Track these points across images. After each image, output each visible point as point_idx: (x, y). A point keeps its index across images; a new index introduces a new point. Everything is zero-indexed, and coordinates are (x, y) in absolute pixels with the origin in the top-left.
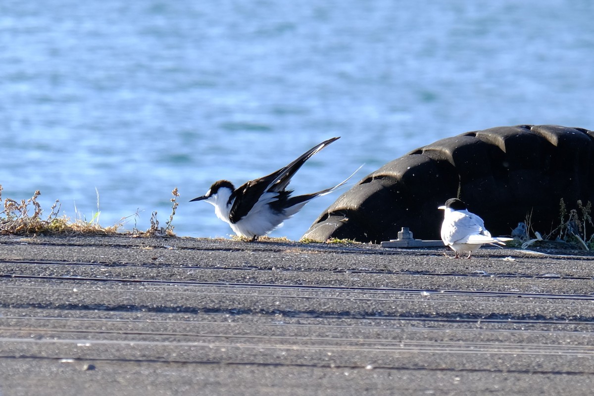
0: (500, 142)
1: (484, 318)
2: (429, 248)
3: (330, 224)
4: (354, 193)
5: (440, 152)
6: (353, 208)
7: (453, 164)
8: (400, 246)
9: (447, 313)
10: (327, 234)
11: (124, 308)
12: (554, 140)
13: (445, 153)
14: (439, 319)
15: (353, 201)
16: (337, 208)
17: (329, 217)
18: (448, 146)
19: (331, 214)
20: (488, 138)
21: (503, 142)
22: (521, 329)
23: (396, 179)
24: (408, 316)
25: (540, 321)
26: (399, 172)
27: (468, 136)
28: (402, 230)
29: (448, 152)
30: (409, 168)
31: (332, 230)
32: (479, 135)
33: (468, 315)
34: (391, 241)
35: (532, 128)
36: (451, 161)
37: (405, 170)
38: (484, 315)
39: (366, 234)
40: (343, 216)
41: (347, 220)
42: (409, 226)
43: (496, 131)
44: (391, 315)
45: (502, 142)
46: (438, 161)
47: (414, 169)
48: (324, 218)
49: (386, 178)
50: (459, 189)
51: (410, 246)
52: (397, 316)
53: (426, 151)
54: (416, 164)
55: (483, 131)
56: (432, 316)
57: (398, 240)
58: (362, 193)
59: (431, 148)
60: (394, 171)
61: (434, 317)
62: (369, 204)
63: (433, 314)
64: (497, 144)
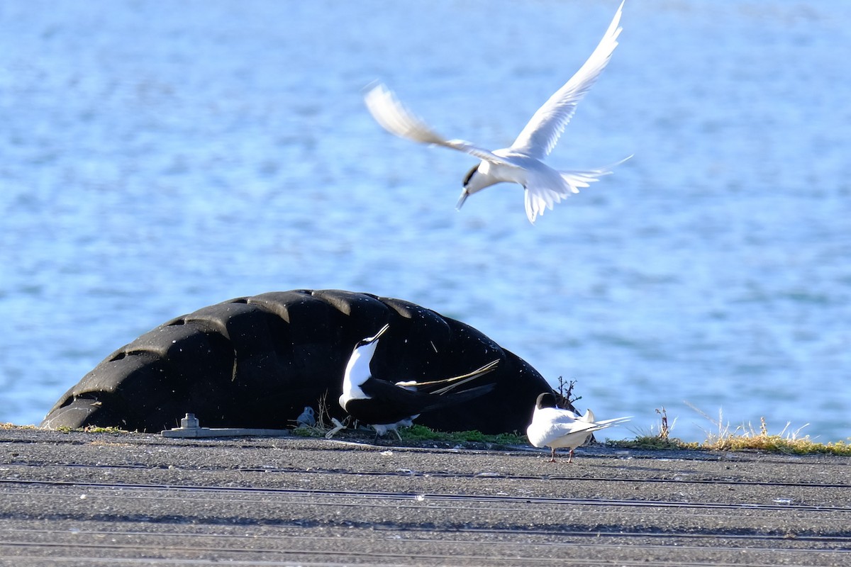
0: (282, 311)
1: (591, 531)
2: (219, 438)
3: (80, 409)
4: (106, 371)
5: (209, 323)
6: (108, 390)
7: (228, 337)
8: (186, 436)
9: (546, 524)
10: (78, 420)
11: (170, 519)
12: (345, 308)
13: (216, 324)
14: (540, 531)
15: (107, 381)
16: (85, 390)
17: (75, 400)
18: (219, 316)
19: (77, 397)
20: (265, 305)
21: (286, 310)
22: (673, 545)
23: (158, 355)
24: (502, 529)
25: (657, 534)
26: (163, 346)
27: (237, 304)
28: (187, 417)
29: (220, 323)
30: (174, 342)
31: (84, 417)
32: (252, 302)
33: (571, 526)
34: (173, 429)
35: (313, 293)
36: (225, 333)
37: (170, 344)
38: (590, 527)
39: (124, 421)
40: (94, 399)
41: (100, 403)
42: (194, 412)
43: (274, 297)
44: (482, 526)
45: (284, 311)
46: (207, 333)
47: (181, 343)
48: (68, 401)
49: (145, 354)
50: (235, 367)
51: (198, 436)
52: (489, 528)
53: (190, 321)
54: (182, 336)
55: (255, 297)
56: (530, 528)
57: (182, 428)
58: (117, 372)
59: (195, 318)
60: (154, 345)
61: (533, 529)
62: (128, 384)
63: (530, 526)
64: (277, 312)
